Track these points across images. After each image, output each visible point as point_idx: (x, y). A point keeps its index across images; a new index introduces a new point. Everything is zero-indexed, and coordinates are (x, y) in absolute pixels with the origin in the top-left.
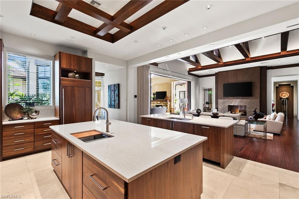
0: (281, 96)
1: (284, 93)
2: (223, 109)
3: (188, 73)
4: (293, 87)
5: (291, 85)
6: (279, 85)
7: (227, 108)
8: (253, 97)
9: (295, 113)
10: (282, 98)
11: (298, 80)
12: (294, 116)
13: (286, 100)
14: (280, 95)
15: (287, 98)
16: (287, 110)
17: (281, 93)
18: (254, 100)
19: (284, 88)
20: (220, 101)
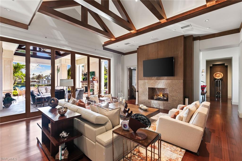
0: (214, 77)
1: (218, 74)
2: (143, 92)
3: (103, 48)
4: (227, 66)
5: (225, 65)
6: (213, 65)
7: (147, 91)
8: (175, 78)
9: (229, 95)
10: (216, 79)
11: (232, 57)
12: (228, 98)
13: (220, 81)
14: (214, 75)
15: (220, 79)
16: (221, 92)
17: (215, 74)
18: (176, 81)
19: (218, 68)
20: (141, 82)
